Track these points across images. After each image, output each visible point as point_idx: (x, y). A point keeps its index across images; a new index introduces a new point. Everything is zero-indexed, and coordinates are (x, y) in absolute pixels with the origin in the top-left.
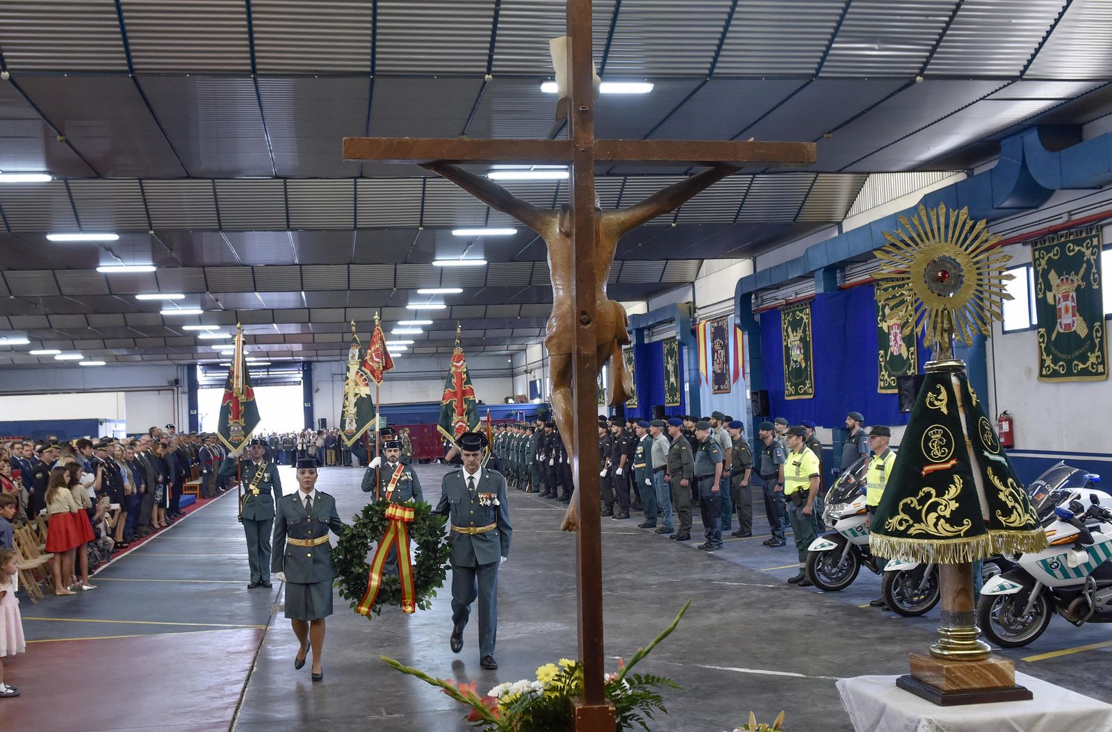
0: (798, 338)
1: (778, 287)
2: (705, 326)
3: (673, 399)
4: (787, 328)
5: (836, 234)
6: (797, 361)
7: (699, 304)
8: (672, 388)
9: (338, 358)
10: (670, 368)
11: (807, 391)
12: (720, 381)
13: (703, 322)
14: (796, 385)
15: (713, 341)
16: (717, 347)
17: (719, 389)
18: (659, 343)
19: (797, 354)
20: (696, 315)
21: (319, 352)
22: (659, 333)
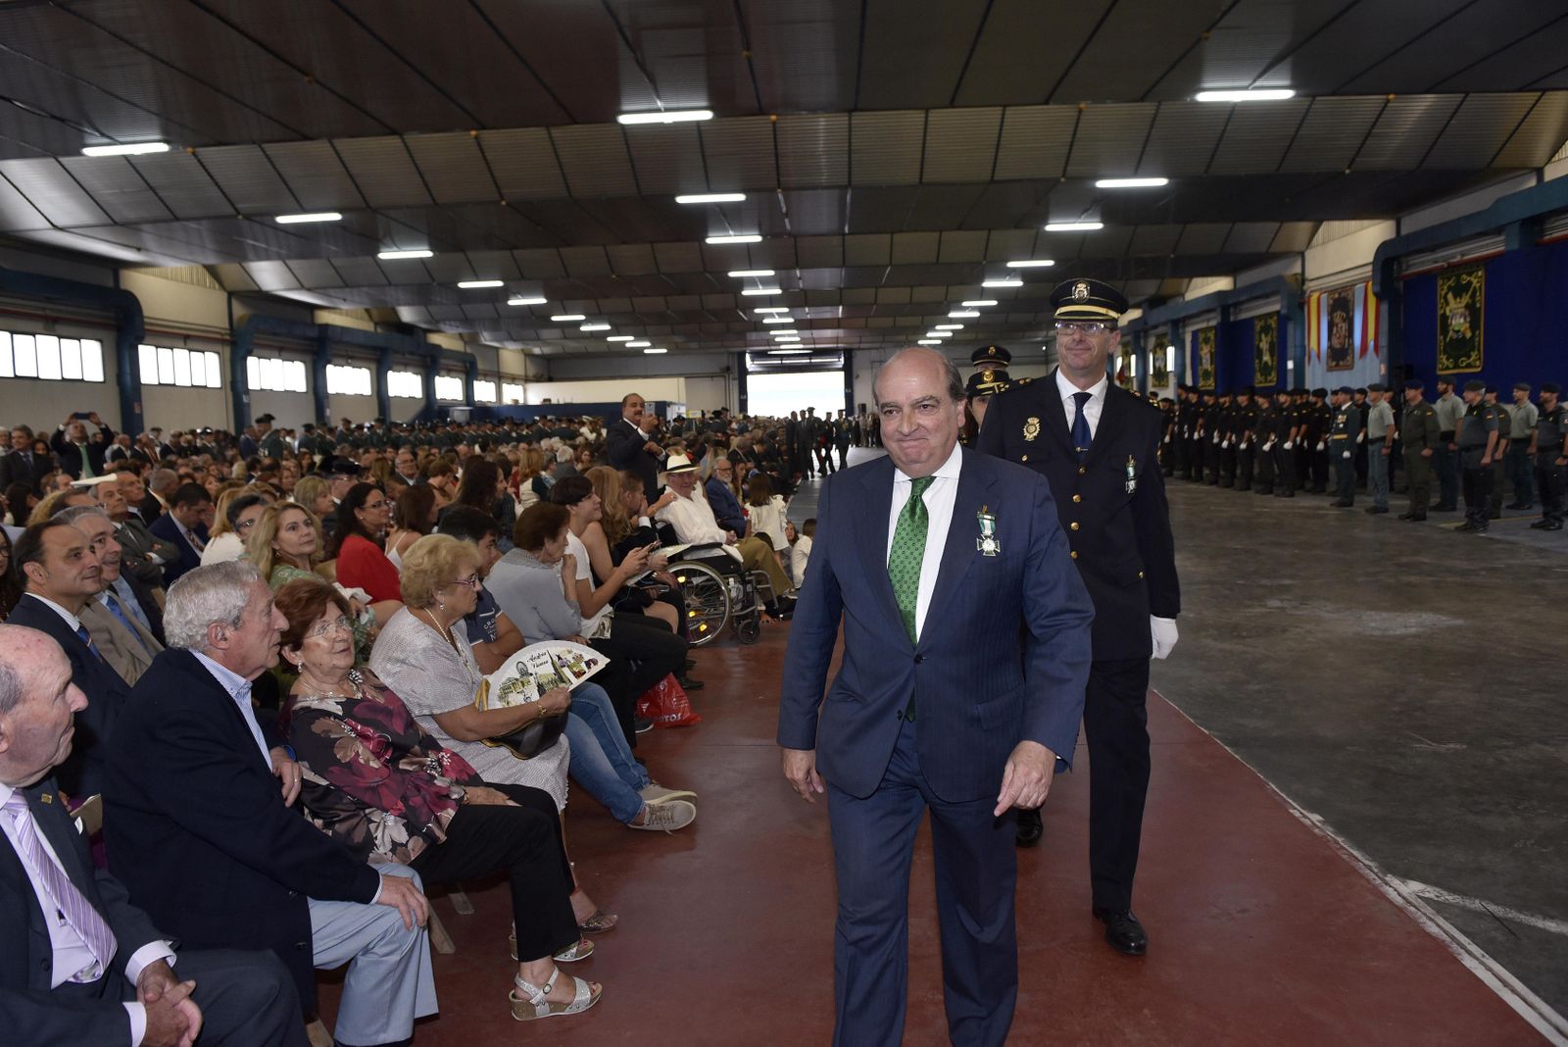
0: (1463, 305)
1: (1433, 249)
2: (1319, 299)
3: (1266, 379)
4: (1446, 294)
5: (1533, 183)
6: (1458, 331)
7: (1309, 275)
8: (1266, 370)
9: (877, 345)
10: (1264, 345)
11: (1474, 363)
12: (1339, 356)
13: (1315, 296)
14: (1456, 359)
15: (1331, 314)
16: (1337, 320)
17: (1337, 365)
18: (1251, 320)
19: (1459, 323)
20: (1305, 287)
21: (863, 339)
22: (1248, 310)
